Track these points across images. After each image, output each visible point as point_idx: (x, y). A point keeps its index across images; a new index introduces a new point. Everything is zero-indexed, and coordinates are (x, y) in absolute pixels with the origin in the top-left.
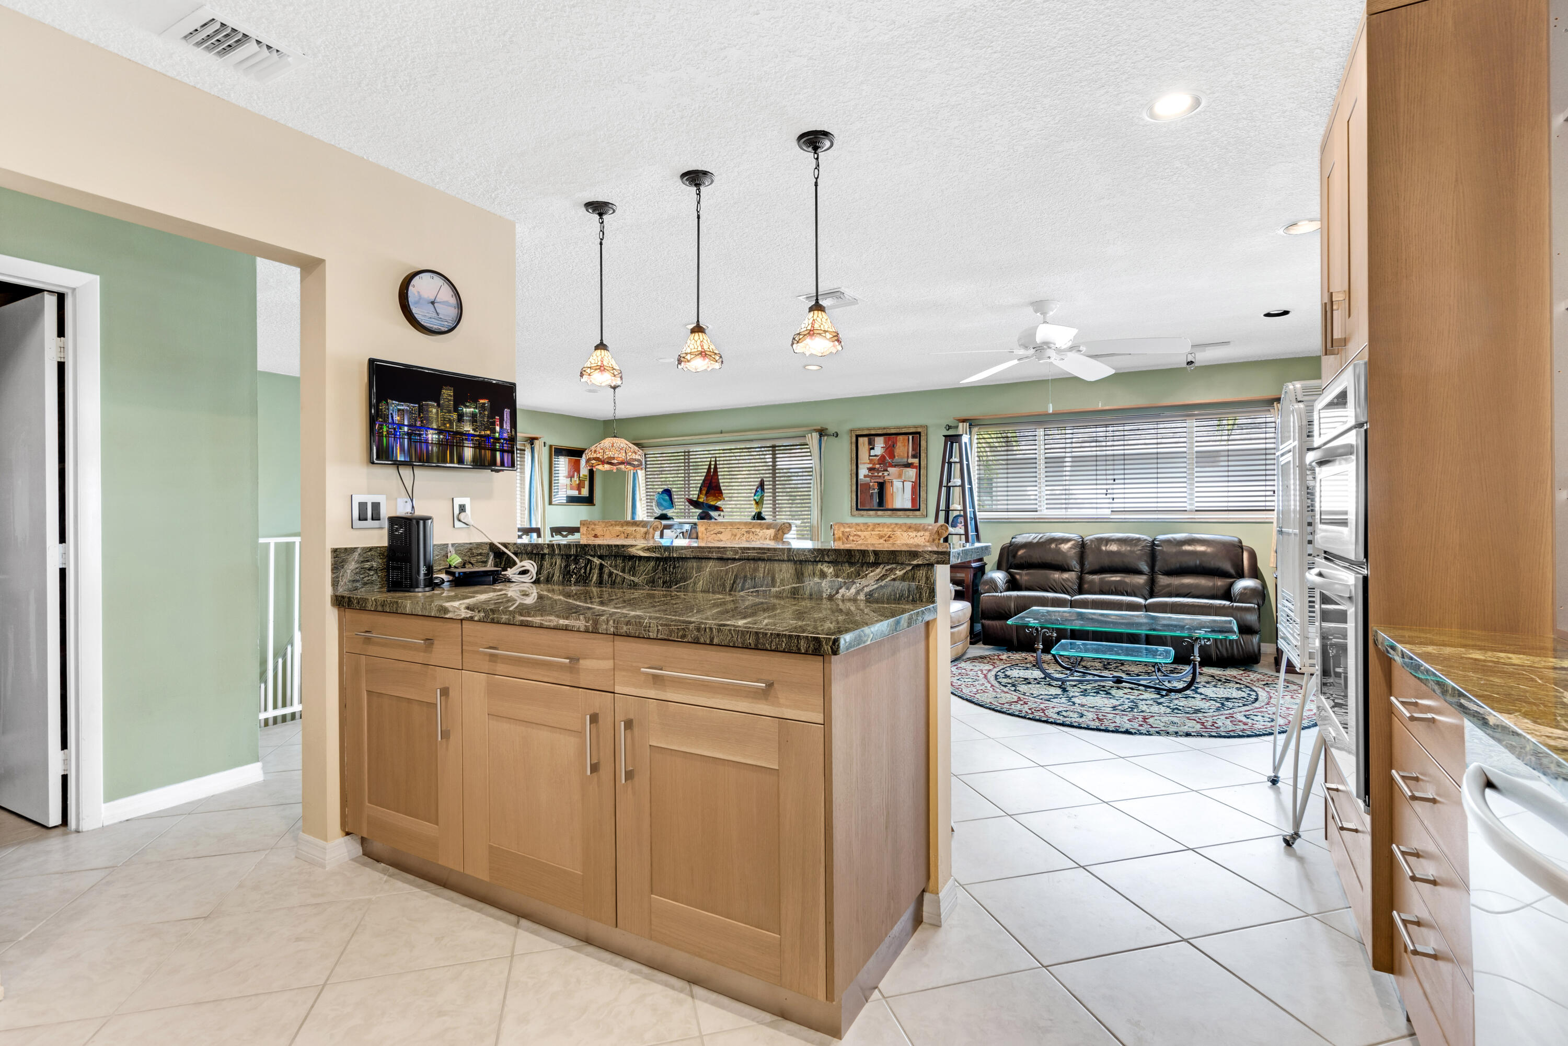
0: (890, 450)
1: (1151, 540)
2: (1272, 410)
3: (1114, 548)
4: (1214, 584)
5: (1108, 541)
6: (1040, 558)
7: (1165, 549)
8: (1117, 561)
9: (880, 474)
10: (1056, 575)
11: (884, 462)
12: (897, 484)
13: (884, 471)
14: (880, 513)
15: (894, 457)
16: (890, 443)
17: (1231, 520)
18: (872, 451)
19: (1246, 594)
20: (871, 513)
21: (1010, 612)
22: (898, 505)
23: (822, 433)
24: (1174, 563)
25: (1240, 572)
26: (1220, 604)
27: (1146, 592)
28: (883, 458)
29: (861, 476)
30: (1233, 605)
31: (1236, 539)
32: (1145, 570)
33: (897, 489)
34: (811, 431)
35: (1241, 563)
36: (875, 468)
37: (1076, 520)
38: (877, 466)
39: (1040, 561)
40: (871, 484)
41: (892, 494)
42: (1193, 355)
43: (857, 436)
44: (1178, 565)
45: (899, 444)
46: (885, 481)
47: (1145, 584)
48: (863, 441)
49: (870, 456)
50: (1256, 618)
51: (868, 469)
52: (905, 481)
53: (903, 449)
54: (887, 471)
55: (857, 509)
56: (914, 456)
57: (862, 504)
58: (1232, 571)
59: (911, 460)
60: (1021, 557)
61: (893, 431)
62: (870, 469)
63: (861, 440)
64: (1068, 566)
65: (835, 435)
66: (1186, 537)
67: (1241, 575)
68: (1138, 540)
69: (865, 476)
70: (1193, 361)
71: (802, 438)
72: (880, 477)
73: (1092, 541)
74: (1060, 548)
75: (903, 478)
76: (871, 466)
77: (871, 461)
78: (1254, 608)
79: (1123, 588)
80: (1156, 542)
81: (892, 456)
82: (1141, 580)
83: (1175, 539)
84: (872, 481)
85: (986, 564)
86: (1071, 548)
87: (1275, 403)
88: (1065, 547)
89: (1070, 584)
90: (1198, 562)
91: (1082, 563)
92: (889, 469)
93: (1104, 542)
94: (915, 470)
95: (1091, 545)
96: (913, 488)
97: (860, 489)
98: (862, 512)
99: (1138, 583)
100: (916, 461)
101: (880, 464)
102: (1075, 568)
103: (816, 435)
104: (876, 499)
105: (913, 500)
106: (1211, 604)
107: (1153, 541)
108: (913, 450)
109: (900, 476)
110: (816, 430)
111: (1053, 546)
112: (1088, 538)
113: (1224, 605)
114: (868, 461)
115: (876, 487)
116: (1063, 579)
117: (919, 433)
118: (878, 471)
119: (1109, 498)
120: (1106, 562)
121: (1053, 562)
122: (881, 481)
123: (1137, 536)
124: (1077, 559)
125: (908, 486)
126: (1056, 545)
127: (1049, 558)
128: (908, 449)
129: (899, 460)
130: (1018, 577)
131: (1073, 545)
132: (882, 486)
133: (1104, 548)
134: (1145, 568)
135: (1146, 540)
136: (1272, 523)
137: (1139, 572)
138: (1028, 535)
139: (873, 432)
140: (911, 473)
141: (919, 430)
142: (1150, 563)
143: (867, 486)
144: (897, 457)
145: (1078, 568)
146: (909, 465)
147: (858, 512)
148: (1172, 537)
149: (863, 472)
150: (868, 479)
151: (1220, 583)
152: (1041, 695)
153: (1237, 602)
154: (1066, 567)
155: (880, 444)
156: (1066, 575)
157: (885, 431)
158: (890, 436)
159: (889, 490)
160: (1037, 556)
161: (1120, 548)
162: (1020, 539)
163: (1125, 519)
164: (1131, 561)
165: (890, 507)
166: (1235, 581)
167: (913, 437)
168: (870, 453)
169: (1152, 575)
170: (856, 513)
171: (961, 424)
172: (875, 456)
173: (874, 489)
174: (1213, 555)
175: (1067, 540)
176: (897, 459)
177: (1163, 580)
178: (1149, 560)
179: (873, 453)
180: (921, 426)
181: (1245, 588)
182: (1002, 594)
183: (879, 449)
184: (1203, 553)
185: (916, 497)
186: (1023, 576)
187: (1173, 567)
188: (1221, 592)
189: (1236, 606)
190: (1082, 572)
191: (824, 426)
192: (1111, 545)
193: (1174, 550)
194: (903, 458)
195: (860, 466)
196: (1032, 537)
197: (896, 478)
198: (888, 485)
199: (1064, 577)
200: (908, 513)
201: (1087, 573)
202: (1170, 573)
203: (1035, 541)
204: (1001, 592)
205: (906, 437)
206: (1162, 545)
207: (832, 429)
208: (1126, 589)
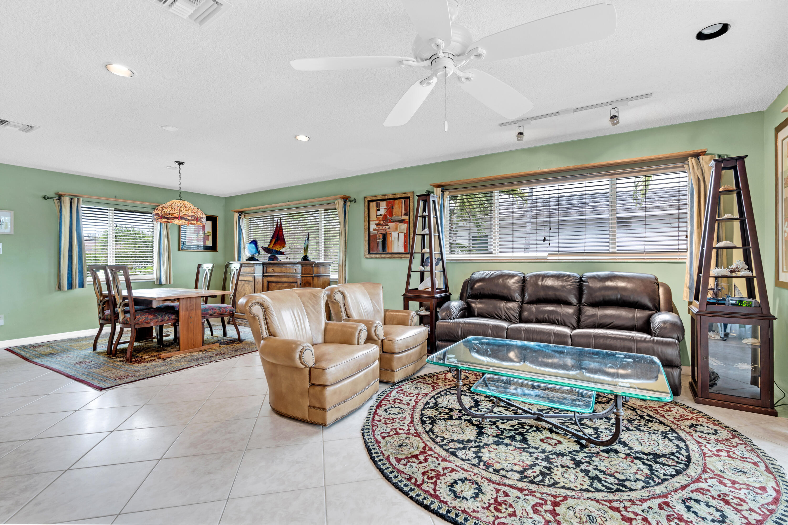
0: (390, 210)
1: (579, 277)
2: (686, 166)
3: (549, 282)
4: (634, 316)
5: (544, 277)
6: (490, 290)
7: (590, 285)
8: (551, 294)
9: (384, 228)
10: (503, 305)
11: (386, 219)
12: (395, 235)
13: (386, 225)
14: (383, 256)
15: (393, 215)
16: (390, 205)
17: (648, 261)
18: (378, 212)
19: (666, 328)
20: (378, 256)
21: (458, 336)
22: (395, 250)
23: (346, 199)
24: (599, 296)
25: (657, 305)
26: (641, 337)
27: (574, 321)
28: (385, 216)
29: (371, 230)
30: (654, 340)
31: (653, 277)
32: (573, 302)
33: (395, 238)
34: (337, 199)
35: (657, 298)
36: (380, 224)
37: (520, 261)
38: (382, 222)
39: (490, 293)
40: (378, 235)
41: (391, 242)
42: (616, 109)
43: (369, 202)
44: (602, 299)
45: (396, 206)
46: (386, 233)
47: (573, 314)
48: (373, 204)
49: (377, 215)
50: (677, 352)
51: (376, 224)
52: (399, 232)
53: (399, 208)
54: (388, 225)
55: (369, 253)
56: (405, 215)
57: (372, 249)
58: (650, 305)
59: (404, 218)
60: (477, 289)
61: (392, 197)
62: (377, 225)
63: (371, 204)
64: (512, 298)
65: (354, 201)
66: (608, 274)
67: (658, 309)
68: (569, 276)
69: (374, 230)
70: (617, 115)
71: (331, 204)
72: (383, 230)
73: (531, 277)
74: (505, 283)
75: (398, 231)
76: (377, 222)
77: (378, 218)
78: (675, 343)
79: (555, 317)
80: (583, 279)
81: (391, 215)
82: (570, 310)
83: (599, 276)
84: (379, 233)
85: (451, 294)
86: (514, 283)
87: (689, 158)
88: (511, 282)
89: (512, 312)
90: (619, 296)
91: (523, 296)
92: (389, 224)
93: (541, 278)
94: (406, 225)
95: (530, 280)
96: (405, 237)
97: (370, 239)
98: (372, 256)
99: (567, 313)
100: (406, 218)
101: (383, 221)
102: (517, 299)
103: (341, 202)
104: (381, 246)
105: (405, 247)
106: (633, 337)
107: (581, 278)
108: (405, 210)
109: (396, 229)
110: (341, 198)
111: (501, 281)
112: (528, 275)
113: (646, 338)
114: (376, 219)
115: (381, 237)
116: (507, 308)
117: (409, 198)
118: (383, 226)
119: (546, 244)
120: (542, 294)
121: (500, 294)
122: (384, 233)
123: (568, 273)
124: (519, 292)
125: (402, 236)
126: (503, 280)
127: (496, 290)
128: (402, 209)
129: (395, 218)
130: (473, 305)
131: (516, 280)
132: (384, 236)
133: (540, 283)
134: (574, 300)
135: (575, 276)
136: (685, 263)
137: (568, 303)
138: (483, 272)
139: (379, 198)
140: (404, 226)
141: (409, 195)
142: (578, 296)
143: (375, 237)
144: (394, 216)
145: (519, 298)
146: (402, 221)
147: (369, 255)
148: (597, 275)
149: (373, 227)
150: (376, 232)
151: (640, 314)
152: (453, 441)
153: (657, 336)
154: (510, 298)
155: (383, 205)
156: (510, 305)
157: (386, 197)
158: (390, 200)
159: (389, 239)
160: (490, 288)
161: (553, 283)
162: (477, 275)
163: (559, 259)
164: (563, 295)
165: (390, 251)
166: (653, 314)
167: (405, 201)
168: (377, 213)
169: (580, 306)
170: (368, 256)
171: (435, 189)
172: (381, 215)
173: (379, 239)
174: (633, 291)
175: (512, 276)
176: (394, 217)
177: (589, 311)
178: (577, 294)
179: (379, 213)
180: (410, 193)
181: (665, 322)
182: (455, 320)
183: (382, 211)
184: (624, 289)
185: (407, 244)
186: (477, 305)
187: (597, 299)
188: (640, 323)
189: (657, 341)
190: (522, 302)
191: (348, 195)
192: (546, 281)
193: (598, 285)
194: (398, 216)
195: (371, 223)
196: (485, 274)
197: (394, 231)
198: (388, 236)
199: (508, 307)
200: (401, 255)
201: (526, 303)
202: (594, 305)
203: (488, 277)
204: (454, 319)
205: (400, 201)
206: (589, 280)
207: (353, 197)
208: (557, 318)
